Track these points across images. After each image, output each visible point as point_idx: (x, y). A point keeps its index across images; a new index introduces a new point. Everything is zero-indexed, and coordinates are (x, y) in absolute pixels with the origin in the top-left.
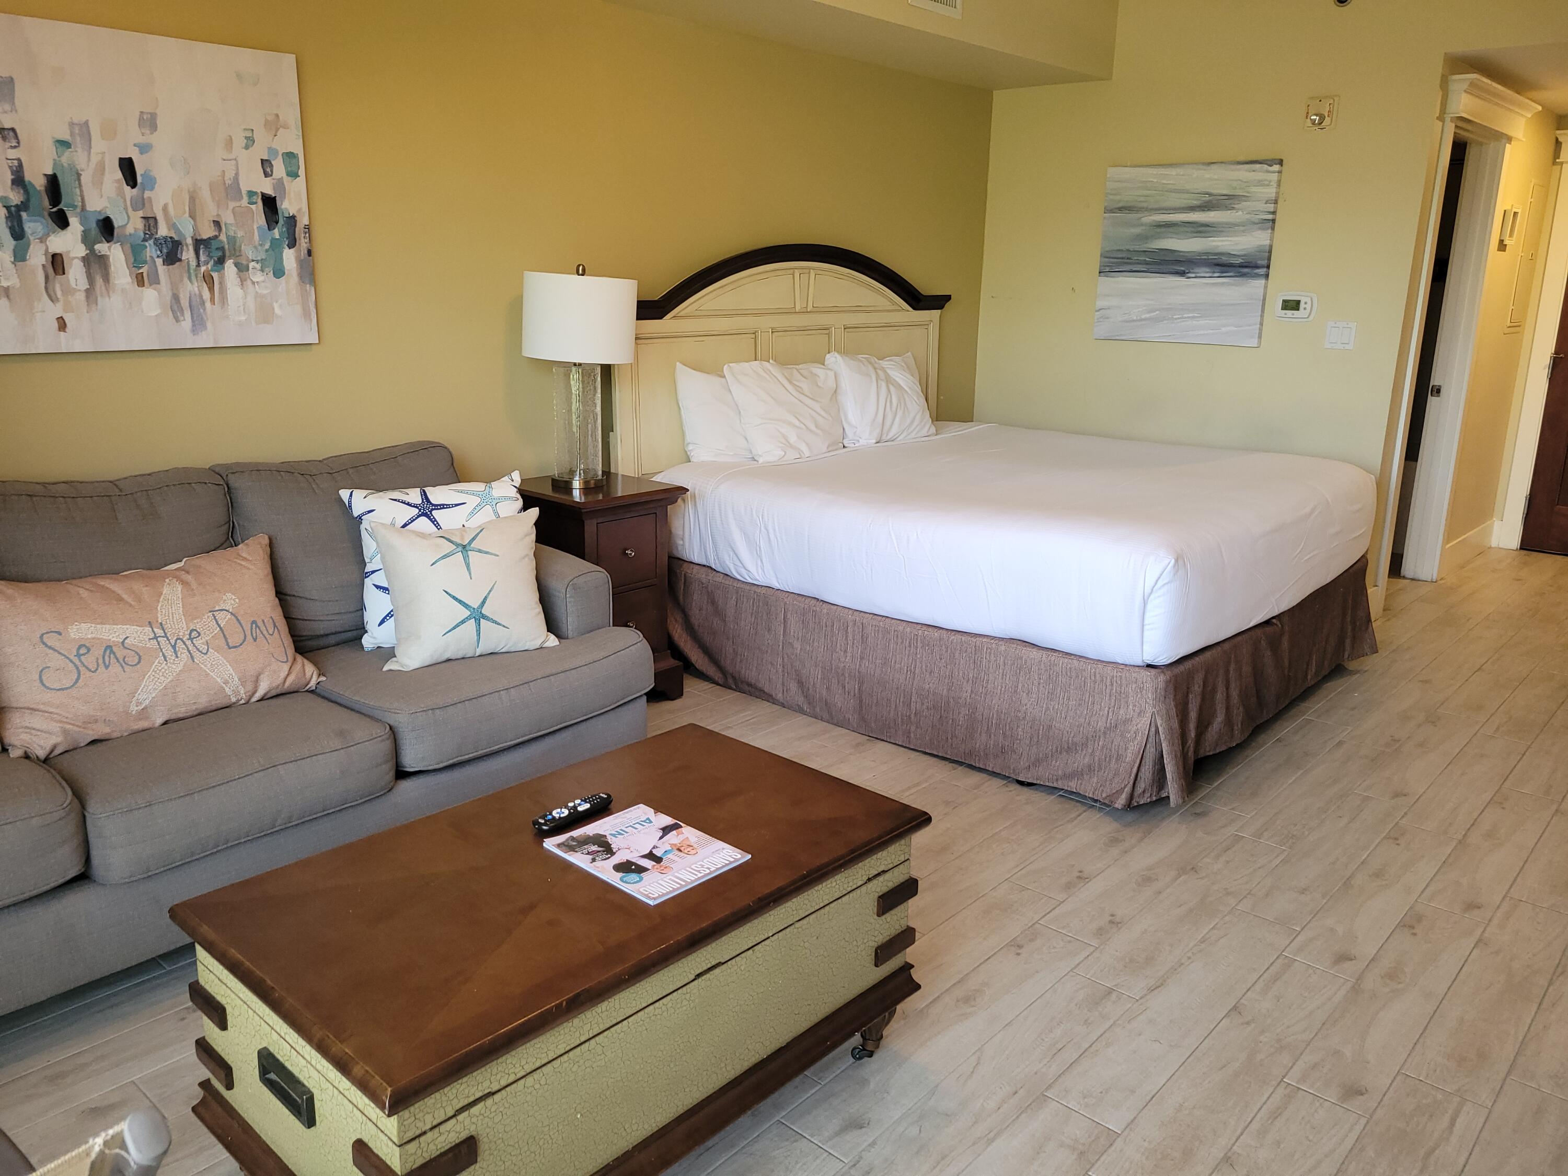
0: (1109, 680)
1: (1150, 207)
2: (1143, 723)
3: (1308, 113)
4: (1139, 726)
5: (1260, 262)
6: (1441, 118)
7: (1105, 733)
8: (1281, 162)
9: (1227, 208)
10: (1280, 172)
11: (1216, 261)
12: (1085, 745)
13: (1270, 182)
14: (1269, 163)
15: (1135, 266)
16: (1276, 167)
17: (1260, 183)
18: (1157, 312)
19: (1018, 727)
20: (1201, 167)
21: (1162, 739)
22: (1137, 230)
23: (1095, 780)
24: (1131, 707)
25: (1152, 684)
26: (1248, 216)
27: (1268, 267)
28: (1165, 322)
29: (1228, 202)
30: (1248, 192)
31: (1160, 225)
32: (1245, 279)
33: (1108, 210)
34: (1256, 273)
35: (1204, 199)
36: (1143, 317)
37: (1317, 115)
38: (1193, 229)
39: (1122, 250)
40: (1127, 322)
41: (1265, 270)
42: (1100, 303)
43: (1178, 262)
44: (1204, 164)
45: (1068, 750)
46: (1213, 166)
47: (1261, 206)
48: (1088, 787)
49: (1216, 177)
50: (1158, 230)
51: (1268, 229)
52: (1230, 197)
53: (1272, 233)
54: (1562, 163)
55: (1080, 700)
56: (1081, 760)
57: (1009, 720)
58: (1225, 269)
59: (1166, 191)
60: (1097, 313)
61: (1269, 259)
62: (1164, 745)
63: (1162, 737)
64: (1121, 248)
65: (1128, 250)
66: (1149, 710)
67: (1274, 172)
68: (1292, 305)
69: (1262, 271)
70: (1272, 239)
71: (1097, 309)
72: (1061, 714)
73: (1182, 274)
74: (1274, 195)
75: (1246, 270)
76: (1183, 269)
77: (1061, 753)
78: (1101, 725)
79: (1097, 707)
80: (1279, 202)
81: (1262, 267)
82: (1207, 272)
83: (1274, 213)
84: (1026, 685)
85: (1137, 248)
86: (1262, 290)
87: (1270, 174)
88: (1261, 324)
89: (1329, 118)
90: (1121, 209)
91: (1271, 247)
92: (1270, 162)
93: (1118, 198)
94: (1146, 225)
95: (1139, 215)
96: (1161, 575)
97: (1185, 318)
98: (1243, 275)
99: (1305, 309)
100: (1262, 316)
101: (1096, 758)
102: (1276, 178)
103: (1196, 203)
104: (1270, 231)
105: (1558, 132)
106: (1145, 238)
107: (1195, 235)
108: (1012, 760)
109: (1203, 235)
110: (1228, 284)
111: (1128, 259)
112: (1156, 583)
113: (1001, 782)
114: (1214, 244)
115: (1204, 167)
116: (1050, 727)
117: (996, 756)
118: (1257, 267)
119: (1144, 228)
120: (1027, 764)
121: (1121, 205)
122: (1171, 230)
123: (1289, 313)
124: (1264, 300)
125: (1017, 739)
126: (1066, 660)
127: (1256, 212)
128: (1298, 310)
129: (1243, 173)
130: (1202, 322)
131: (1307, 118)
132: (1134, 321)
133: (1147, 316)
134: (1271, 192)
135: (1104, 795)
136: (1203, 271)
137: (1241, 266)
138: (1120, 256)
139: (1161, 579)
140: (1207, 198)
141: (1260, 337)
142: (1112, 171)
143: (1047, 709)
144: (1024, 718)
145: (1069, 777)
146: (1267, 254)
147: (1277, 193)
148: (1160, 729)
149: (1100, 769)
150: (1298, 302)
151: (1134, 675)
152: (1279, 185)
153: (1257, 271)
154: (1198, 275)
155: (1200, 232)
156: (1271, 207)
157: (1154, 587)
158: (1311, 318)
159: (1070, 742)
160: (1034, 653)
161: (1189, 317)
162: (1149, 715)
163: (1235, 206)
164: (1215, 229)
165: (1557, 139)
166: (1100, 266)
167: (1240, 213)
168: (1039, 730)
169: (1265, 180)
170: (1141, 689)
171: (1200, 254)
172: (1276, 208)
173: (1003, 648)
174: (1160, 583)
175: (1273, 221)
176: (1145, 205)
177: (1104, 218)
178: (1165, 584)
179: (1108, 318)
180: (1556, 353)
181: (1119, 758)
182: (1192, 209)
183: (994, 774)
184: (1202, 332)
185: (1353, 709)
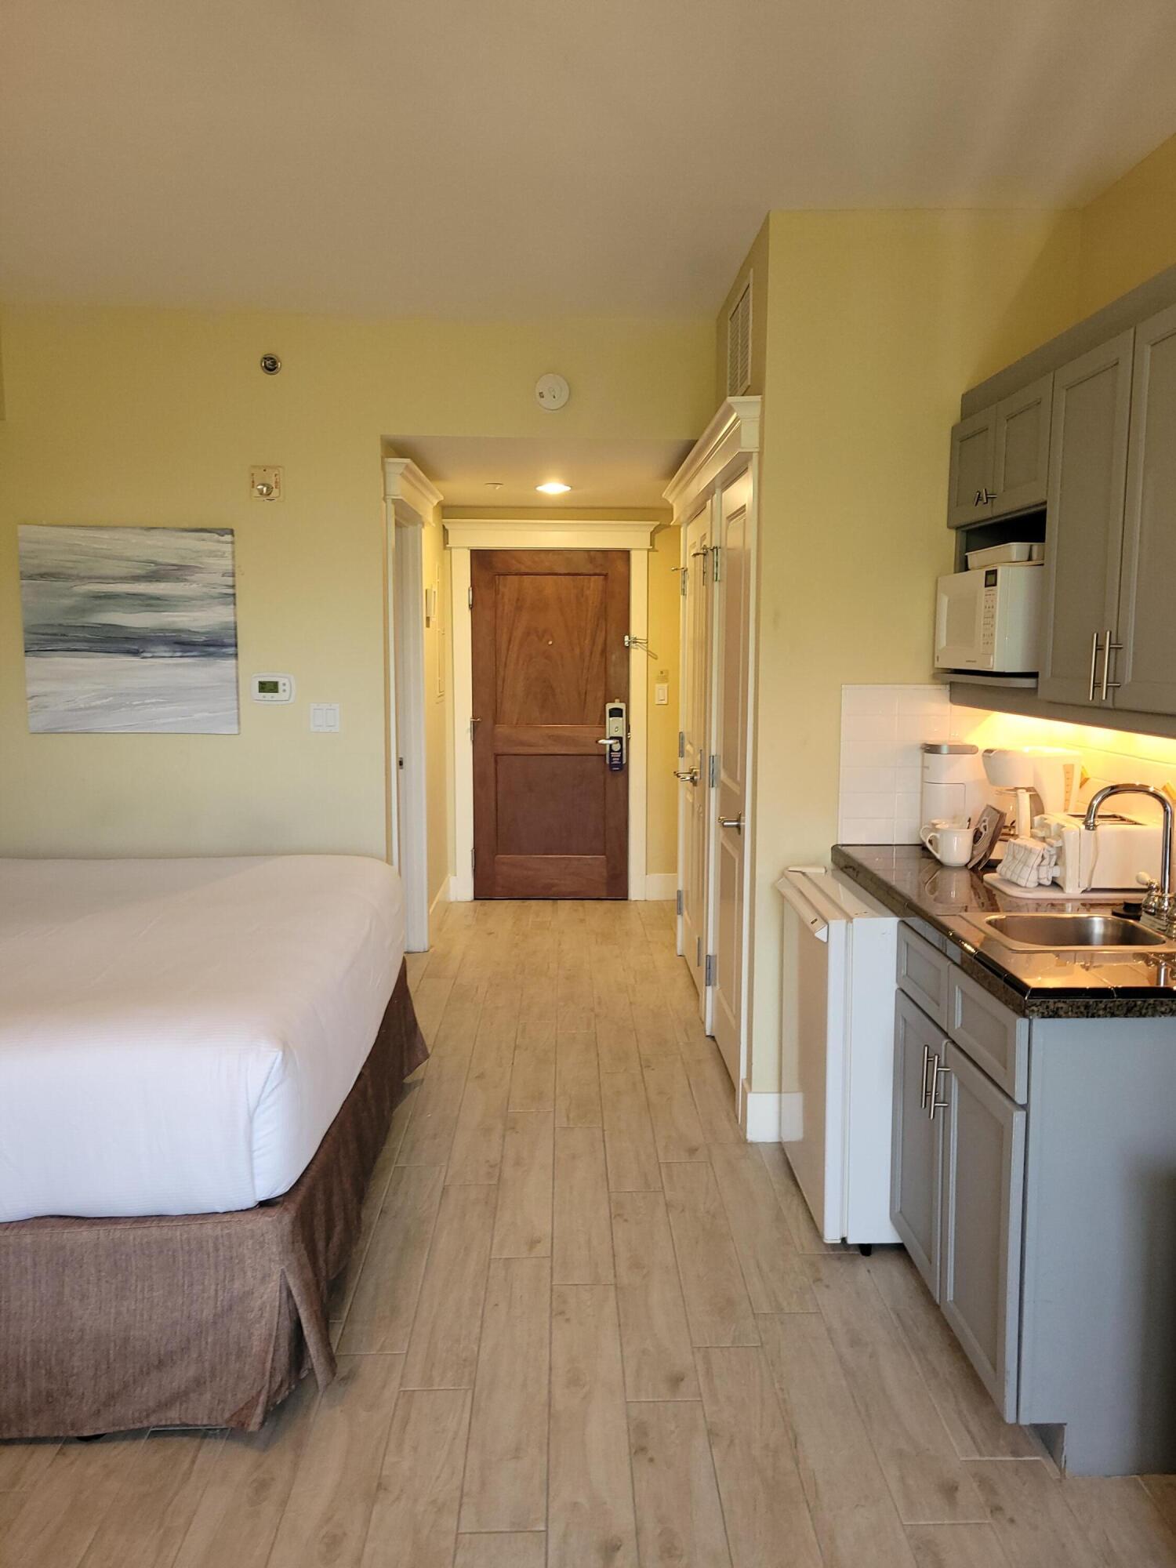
0: (211, 1245)
1: (82, 574)
2: (269, 1295)
3: (253, 482)
4: (265, 1297)
5: (226, 641)
6: (385, 499)
7: (215, 1323)
8: (232, 532)
9: (178, 580)
10: (232, 543)
11: (175, 639)
12: (185, 1350)
13: (224, 553)
14: (219, 532)
15: (75, 643)
16: (228, 538)
17: (212, 554)
18: (111, 698)
19: (73, 1355)
20: (139, 531)
21: (298, 1303)
22: (67, 602)
23: (208, 1396)
24: (249, 1274)
25: (275, 1228)
26: (205, 590)
27: (236, 646)
28: (123, 709)
29: (179, 573)
30: (201, 563)
31: (98, 597)
32: (211, 659)
33: (25, 576)
34: (224, 653)
35: (149, 568)
36: (93, 704)
37: (264, 485)
38: (140, 602)
39: (52, 625)
40: (69, 710)
41: (233, 649)
42: (32, 689)
43: (127, 639)
44: (142, 528)
45: (161, 1364)
46: (153, 532)
47: (218, 579)
48: (199, 1412)
49: (160, 544)
50: (98, 602)
51: (229, 604)
52: (180, 567)
53: (235, 608)
54: (451, 548)
55: (169, 1285)
56: (181, 1374)
57: (55, 1348)
58: (188, 648)
59: (102, 557)
60: (30, 702)
61: (236, 636)
62: (301, 1311)
63: (297, 1299)
64: (52, 622)
65: (60, 625)
66: (276, 1269)
67: (227, 543)
68: (269, 687)
69: (231, 650)
70: (235, 615)
71: (29, 696)
72: (142, 1315)
73: (136, 653)
74: (230, 567)
75: (212, 649)
76: (136, 647)
77: (148, 1374)
78: (207, 1313)
79: (197, 1288)
80: (236, 575)
81: (230, 645)
82: (165, 651)
83: (233, 587)
84: (77, 1288)
85: (72, 622)
86: (234, 671)
87: (223, 545)
88: (238, 709)
89: (277, 490)
90: (42, 576)
91: (235, 623)
92: (222, 532)
93: (36, 562)
94: (78, 595)
95: (72, 584)
96: (268, 1078)
97: (148, 704)
98: (210, 655)
99: (284, 691)
100: (238, 700)
101: (207, 1365)
102: (230, 550)
103: (139, 572)
104: (232, 606)
105: (444, 520)
106: (83, 611)
107: (144, 608)
108: (67, 1410)
109: (157, 609)
110: (194, 665)
111: (62, 635)
112: (263, 1091)
113: (51, 1450)
114: (170, 619)
115: (145, 533)
116: (126, 1340)
117: (37, 1412)
118: (224, 645)
119: (78, 599)
120: (94, 1408)
121: (43, 570)
122: (111, 601)
123: (269, 695)
124: (237, 681)
125: (72, 1376)
126: (140, 1232)
127: (213, 585)
128: (277, 692)
129: (190, 542)
130: (169, 708)
131: (253, 487)
132: (81, 709)
133: (99, 703)
134: (226, 564)
135: (227, 1415)
136: (161, 650)
137: (207, 644)
138: (50, 632)
139: (268, 1083)
140: (153, 567)
141: (239, 723)
142: (23, 530)
143: (118, 1313)
144: (82, 1338)
145: (164, 1405)
146: (232, 632)
147: (234, 566)
148: (294, 1292)
149: (213, 1376)
150: (276, 684)
151: (249, 1227)
152: (233, 557)
153: (224, 650)
154: (156, 654)
155: (147, 605)
156: (229, 581)
157: (261, 1096)
158: (291, 700)
159: (162, 1352)
160: (85, 1234)
161: (152, 703)
162: (276, 1277)
163: (188, 578)
164: (166, 602)
165: (444, 527)
166: (25, 644)
167: (195, 585)
168: (108, 1350)
169: (219, 551)
170: (262, 1244)
171: (153, 630)
172: (234, 581)
173: (28, 1240)
174: (268, 1089)
175: (234, 595)
176: (75, 572)
177: (22, 586)
178: (273, 1089)
179: (46, 707)
180: (474, 717)
181: (240, 1353)
182: (137, 579)
183: (37, 1441)
184: (171, 720)
185: (435, 1136)
